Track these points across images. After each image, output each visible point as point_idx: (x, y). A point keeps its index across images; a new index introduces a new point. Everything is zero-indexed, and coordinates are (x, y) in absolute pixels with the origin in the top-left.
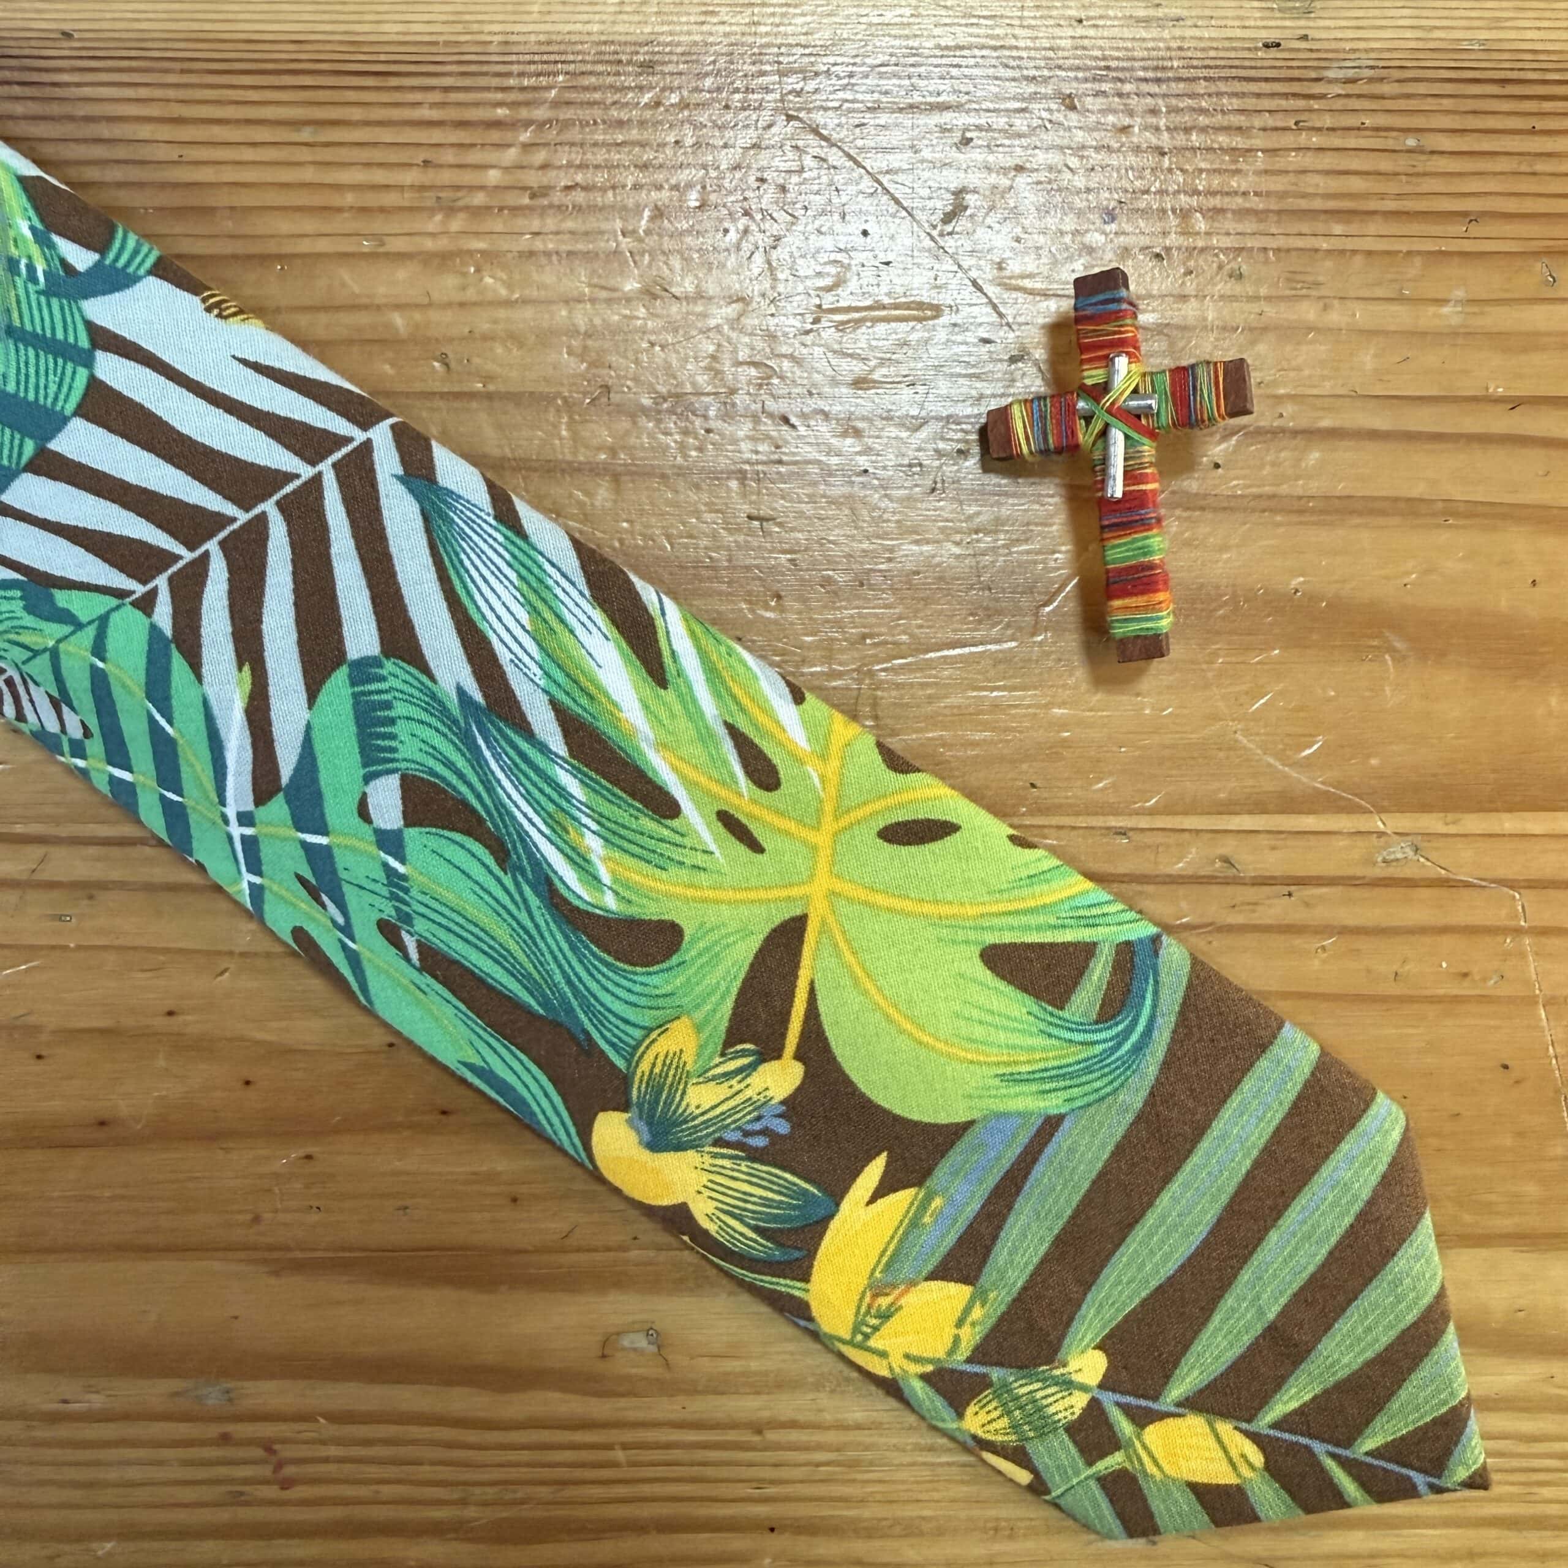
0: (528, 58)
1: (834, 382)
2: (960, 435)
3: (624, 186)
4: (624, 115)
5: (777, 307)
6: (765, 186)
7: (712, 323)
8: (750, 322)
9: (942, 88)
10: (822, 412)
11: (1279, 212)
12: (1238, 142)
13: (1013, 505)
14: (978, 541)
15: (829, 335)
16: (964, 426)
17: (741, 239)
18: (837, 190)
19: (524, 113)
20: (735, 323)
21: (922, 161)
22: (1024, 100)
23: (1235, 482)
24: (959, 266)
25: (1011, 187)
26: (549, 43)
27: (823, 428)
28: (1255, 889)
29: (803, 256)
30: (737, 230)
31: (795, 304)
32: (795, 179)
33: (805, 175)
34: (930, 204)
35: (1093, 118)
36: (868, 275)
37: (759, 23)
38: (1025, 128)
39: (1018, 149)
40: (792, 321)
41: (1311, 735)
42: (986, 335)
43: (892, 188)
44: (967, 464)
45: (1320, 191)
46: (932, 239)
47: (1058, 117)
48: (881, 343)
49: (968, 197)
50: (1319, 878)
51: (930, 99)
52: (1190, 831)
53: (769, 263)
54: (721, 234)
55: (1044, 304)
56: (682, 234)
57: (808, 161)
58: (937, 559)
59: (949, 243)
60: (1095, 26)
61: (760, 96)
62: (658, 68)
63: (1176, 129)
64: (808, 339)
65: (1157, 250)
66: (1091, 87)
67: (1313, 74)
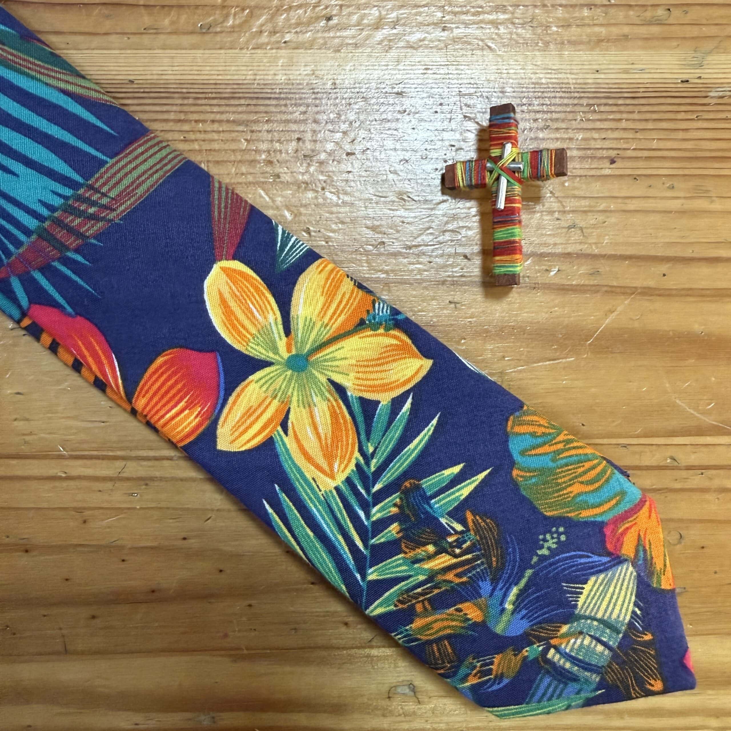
26: (354, 84)
37: (451, 74)
60: (605, 73)
66: (603, 101)
67: (704, 94)
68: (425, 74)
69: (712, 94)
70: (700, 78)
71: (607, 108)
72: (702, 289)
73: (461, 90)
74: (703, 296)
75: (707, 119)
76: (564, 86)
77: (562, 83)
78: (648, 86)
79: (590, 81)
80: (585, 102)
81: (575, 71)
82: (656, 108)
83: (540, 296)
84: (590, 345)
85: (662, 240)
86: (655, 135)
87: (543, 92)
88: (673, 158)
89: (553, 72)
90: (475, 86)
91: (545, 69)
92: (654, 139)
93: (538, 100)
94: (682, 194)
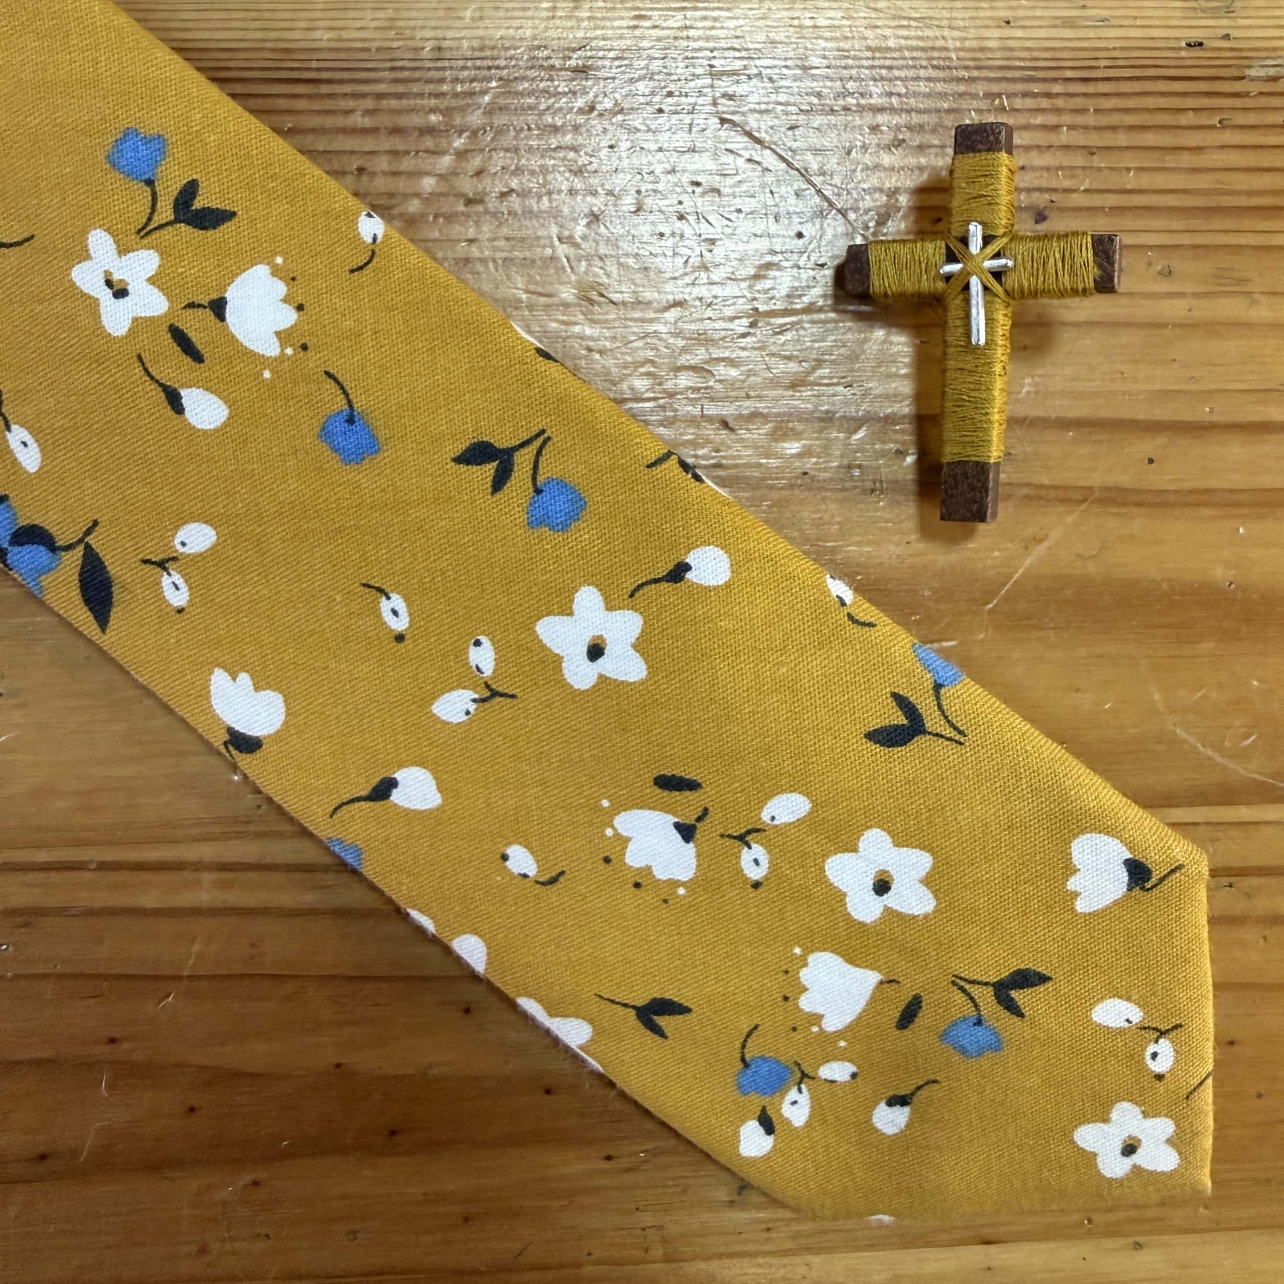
0: (461, 63)
1: (773, 385)
2: (898, 436)
3: (559, 192)
4: (558, 121)
5: (713, 310)
6: (700, 189)
7: (649, 326)
8: (689, 326)
9: (873, 89)
10: (761, 414)
11: (1206, 209)
12: (1164, 140)
15: (766, 337)
16: (901, 426)
17: (677, 243)
18: (772, 193)
19: (458, 120)
20: (673, 328)
23: (1167, 477)
26: (482, 49)
29: (740, 260)
30: (673, 234)
31: (732, 307)
32: (729, 181)
33: (738, 178)
34: (864, 205)
35: (1022, 119)
36: (804, 277)
37: (691, 27)
40: (729, 325)
41: (1248, 727)
43: (824, 189)
44: (904, 464)
45: (1244, 189)
48: (817, 346)
49: (901, 198)
50: (1259, 867)
51: (862, 102)
54: (656, 239)
56: (617, 239)
57: (741, 162)
58: (877, 561)
60: (1024, 27)
61: (693, 100)
62: (591, 73)
63: (1103, 128)
64: (743, 342)
66: (1020, 87)
67: (1235, 73)
68: (635, 27)
69: (1253, 73)
70: (1227, 37)
71: (1029, 103)
72: (1232, 491)
73: (713, 62)
74: (1234, 505)
75: (1242, 127)
76: (936, 54)
77: (933, 49)
78: (1116, 54)
79: (992, 44)
80: (980, 89)
81: (961, 23)
82: (1131, 103)
83: (884, 507)
84: (990, 611)
85: (1147, 387)
86: (1131, 161)
87: (890, 68)
88: (1170, 211)
89: (913, 23)
90: (744, 54)
91: (894, 17)
92: (1128, 169)
93: (880, 84)
94: (1188, 287)
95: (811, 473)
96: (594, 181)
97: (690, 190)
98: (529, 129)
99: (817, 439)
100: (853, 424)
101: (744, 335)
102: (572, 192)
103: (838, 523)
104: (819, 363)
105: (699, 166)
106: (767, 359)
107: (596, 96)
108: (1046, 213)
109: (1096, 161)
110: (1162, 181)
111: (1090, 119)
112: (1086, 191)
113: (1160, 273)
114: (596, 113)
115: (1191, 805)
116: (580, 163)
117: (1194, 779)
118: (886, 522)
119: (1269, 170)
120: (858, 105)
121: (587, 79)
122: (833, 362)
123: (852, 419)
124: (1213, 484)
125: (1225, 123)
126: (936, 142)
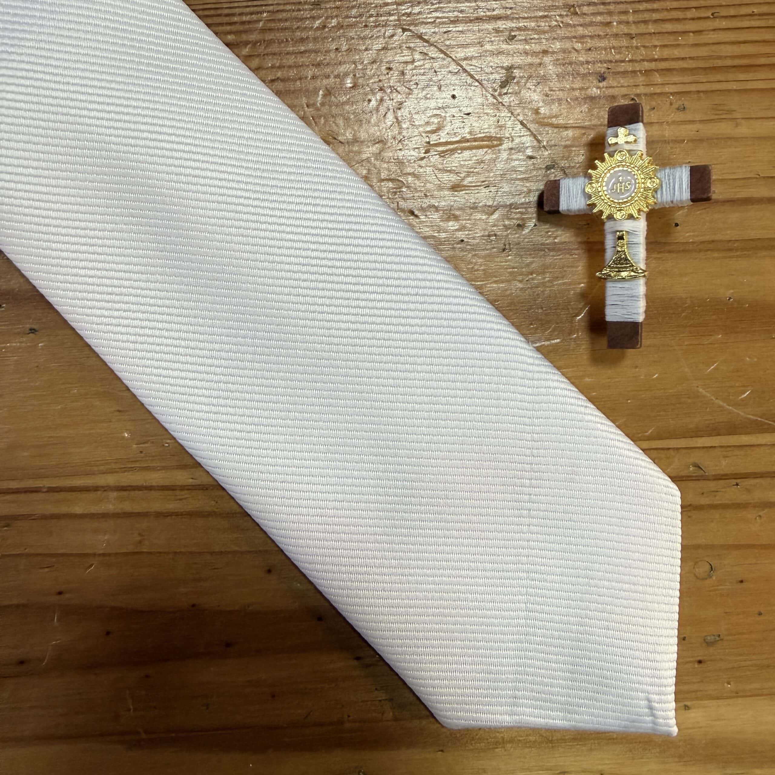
0: (244, 4)
1: (440, 188)
2: (518, 216)
3: (306, 78)
4: (304, 35)
5: (402, 144)
6: (392, 72)
7: (364, 156)
8: (388, 154)
9: (495, 6)
10: (434, 206)
11: (705, 69)
12: (678, 27)
13: (554, 256)
14: (533, 279)
15: (435, 159)
16: (520, 210)
17: (379, 105)
18: (435, 72)
19: (244, 37)
20: (378, 156)
21: (486, 51)
22: (545, 10)
23: (688, 234)
24: (512, 113)
25: (540, 64)
27: (435, 216)
28: (715, 482)
29: (417, 113)
30: (376, 100)
31: (414, 142)
32: (410, 67)
33: (416, 64)
34: (492, 77)
35: (588, 19)
36: (457, 123)
38: (547, 28)
39: (544, 41)
40: (412, 153)
41: (744, 386)
42: (530, 154)
43: (468, 68)
44: (524, 233)
45: (729, 55)
46: (495, 97)
47: (568, 20)
48: (467, 163)
49: (515, 71)
50: (755, 473)
51: (488, 13)
52: (674, 449)
53: (397, 118)
54: (366, 103)
55: (566, 132)
56: (344, 104)
57: (417, 56)
58: (508, 292)
59: (506, 99)
61: (386, 18)
62: (323, 6)
63: (639, 22)
64: (423, 163)
65: (633, 97)
95: (466, 240)
96: (328, 70)
97: (385, 72)
98: (287, 40)
99: (469, 220)
100: (491, 210)
101: (422, 159)
102: (314, 77)
103: (484, 270)
104: (469, 174)
105: (390, 59)
106: (436, 172)
107: (327, 18)
108: (605, 75)
109: (634, 42)
110: (676, 53)
111: (631, 18)
112: (630, 61)
113: (678, 109)
114: (327, 30)
115: (710, 435)
116: (318, 59)
117: (711, 420)
118: (514, 268)
119: (745, 42)
120: (486, 16)
121: (321, 9)
122: (478, 173)
123: (489, 206)
124: (717, 237)
125: (715, 15)
126: (536, 36)
